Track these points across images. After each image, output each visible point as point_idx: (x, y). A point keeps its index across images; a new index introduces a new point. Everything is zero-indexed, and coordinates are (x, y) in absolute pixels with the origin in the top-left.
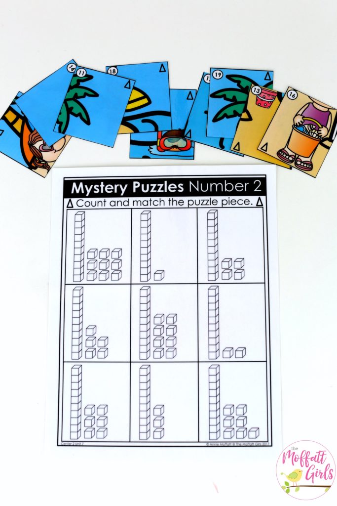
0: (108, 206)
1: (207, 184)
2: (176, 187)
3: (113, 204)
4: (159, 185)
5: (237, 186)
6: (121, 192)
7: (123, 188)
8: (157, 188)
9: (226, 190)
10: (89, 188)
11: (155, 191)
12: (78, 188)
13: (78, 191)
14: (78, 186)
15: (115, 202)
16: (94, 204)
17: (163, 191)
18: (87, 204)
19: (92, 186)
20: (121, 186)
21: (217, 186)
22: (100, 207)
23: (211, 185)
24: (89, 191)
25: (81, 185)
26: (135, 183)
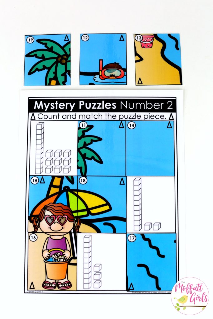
0: (61, 118)
1: (134, 103)
2: (110, 105)
3: (64, 117)
4: (98, 103)
5: (155, 105)
6: (71, 108)
7: (72, 105)
8: (97, 106)
9: (147, 108)
10: (47, 105)
11: (96, 108)
12: (39, 105)
13: (39, 108)
14: (39, 104)
15: (66, 116)
16: (50, 117)
17: (101, 108)
18: (46, 117)
19: (49, 104)
20: (70, 104)
21: (140, 105)
22: (55, 119)
23: (136, 104)
24: (47, 107)
25: (41, 103)
26: (80, 102)
